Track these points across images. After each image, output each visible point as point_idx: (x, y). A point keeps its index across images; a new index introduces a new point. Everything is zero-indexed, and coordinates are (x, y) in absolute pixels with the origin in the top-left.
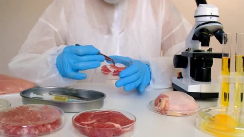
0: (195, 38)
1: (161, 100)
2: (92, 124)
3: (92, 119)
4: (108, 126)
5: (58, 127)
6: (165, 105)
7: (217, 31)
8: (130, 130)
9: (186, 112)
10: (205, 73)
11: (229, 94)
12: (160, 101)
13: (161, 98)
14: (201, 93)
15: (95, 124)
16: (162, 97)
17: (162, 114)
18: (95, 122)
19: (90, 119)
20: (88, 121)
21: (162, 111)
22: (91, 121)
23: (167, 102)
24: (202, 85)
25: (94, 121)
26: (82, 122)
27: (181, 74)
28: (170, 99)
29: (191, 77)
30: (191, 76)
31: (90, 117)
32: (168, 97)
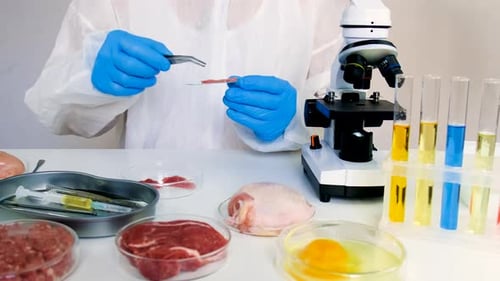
1: (239, 204)
2: (148, 248)
3: (151, 237)
4: (173, 254)
5: (68, 271)
6: (247, 216)
8: (218, 260)
11: (404, 190)
13: (240, 202)
15: (153, 249)
18: (153, 245)
19: (146, 239)
20: (141, 242)
22: (147, 242)
23: (250, 209)
25: (153, 242)
26: (131, 245)
28: (256, 203)
30: (334, 145)
31: (149, 233)
32: (253, 199)
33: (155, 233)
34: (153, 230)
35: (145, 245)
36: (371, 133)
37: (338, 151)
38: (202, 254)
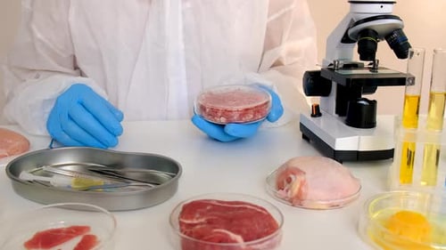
0: (346, 39)
1: (290, 178)
2: (196, 225)
3: (202, 215)
6: (300, 190)
7: (392, 34)
9: (338, 201)
10: (365, 111)
12: (289, 181)
13: (292, 176)
14: (358, 152)
16: (293, 174)
17: (293, 206)
18: (201, 224)
20: (192, 218)
21: (295, 200)
22: (197, 219)
23: (302, 184)
24: (362, 137)
25: (203, 220)
27: (317, 107)
28: (308, 177)
29: (337, 116)
30: (337, 113)
31: (202, 210)
32: (304, 173)
33: (209, 211)
34: (208, 208)
35: (195, 222)
36: (375, 102)
37: (345, 118)
38: (245, 241)
